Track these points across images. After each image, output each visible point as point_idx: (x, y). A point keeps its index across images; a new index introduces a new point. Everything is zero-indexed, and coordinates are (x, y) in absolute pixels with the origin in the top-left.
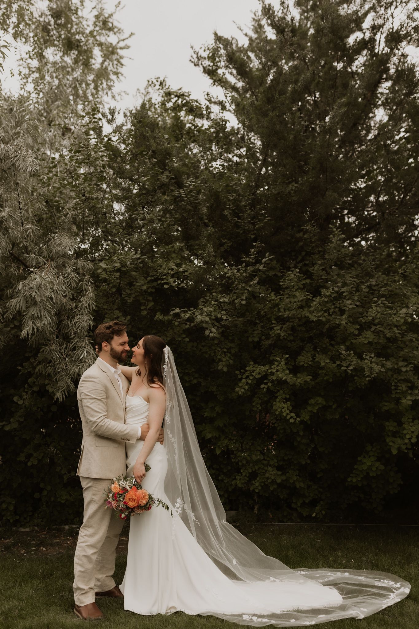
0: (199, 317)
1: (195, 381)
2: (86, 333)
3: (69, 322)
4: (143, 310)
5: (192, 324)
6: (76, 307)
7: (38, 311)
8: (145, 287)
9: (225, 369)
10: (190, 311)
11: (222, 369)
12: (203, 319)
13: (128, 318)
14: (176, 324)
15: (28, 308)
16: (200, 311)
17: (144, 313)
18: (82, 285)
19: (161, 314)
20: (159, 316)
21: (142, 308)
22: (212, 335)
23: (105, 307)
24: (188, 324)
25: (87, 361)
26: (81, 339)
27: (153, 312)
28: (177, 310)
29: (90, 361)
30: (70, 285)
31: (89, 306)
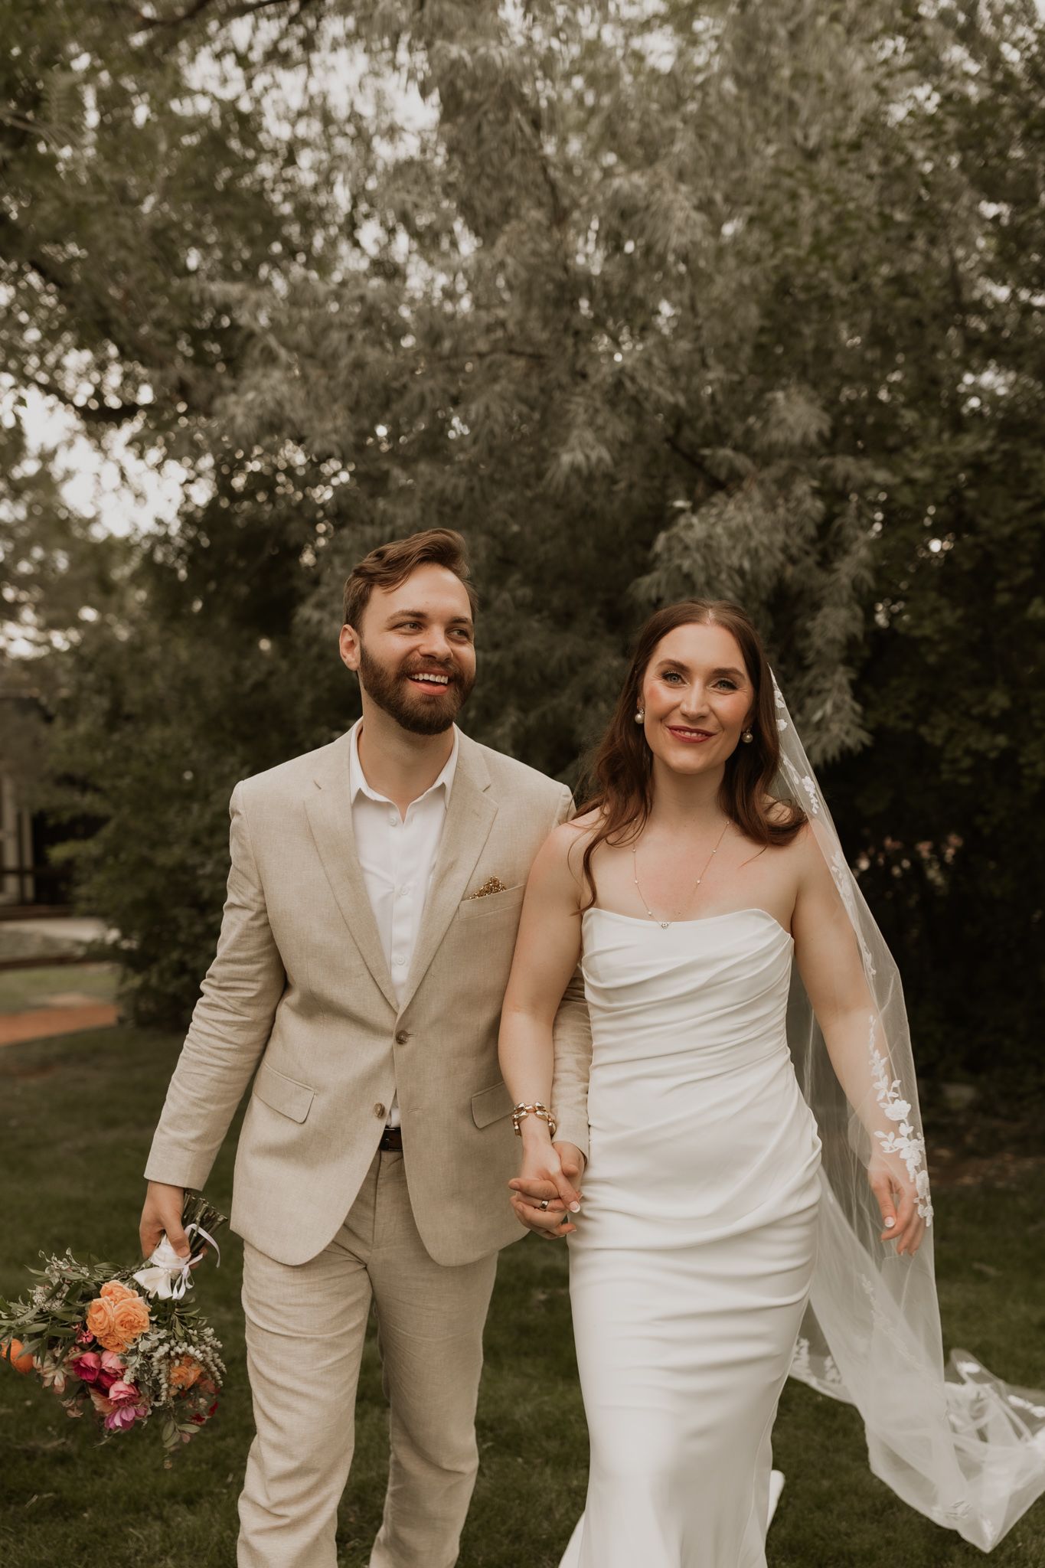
2: (839, 656)
4: (1002, 590)
13: (960, 612)
17: (1003, 599)
18: (840, 528)
21: (1001, 585)
26: (828, 667)
30: (801, 529)
31: (853, 582)
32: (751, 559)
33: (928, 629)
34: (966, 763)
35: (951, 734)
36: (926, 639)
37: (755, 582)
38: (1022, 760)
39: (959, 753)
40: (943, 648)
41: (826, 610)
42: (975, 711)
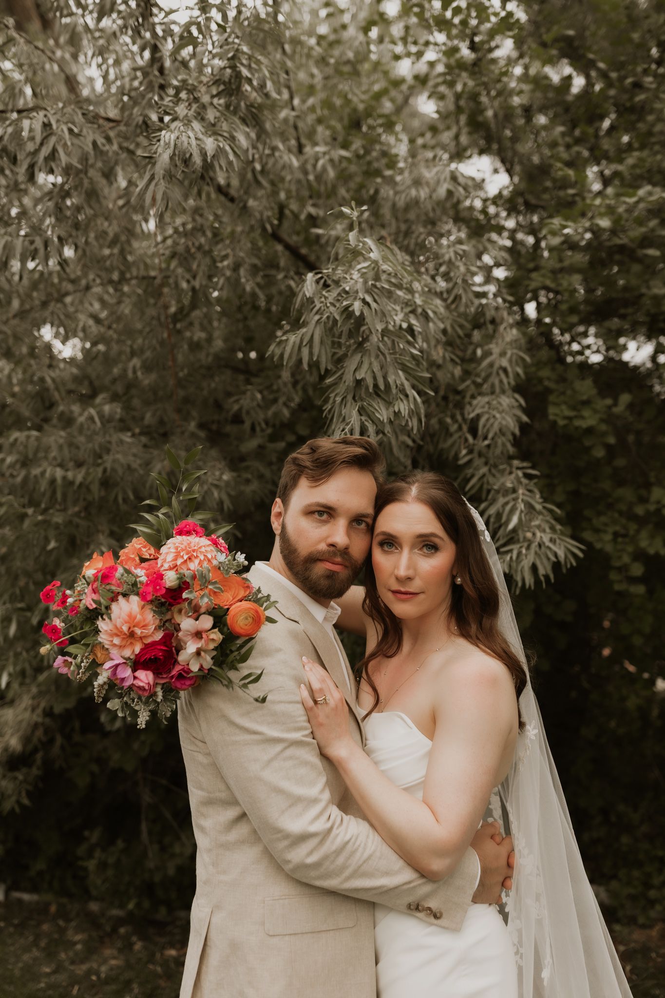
2: (511, 450)
3: (449, 420)
6: (466, 373)
7: (376, 368)
15: (339, 361)
25: (529, 535)
26: (495, 466)
29: (538, 534)
33: (589, 419)
42: (640, 510)
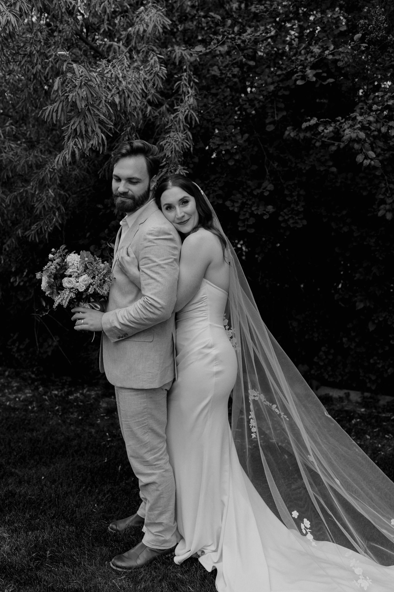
0: (347, 131)
1: (346, 229)
4: (270, 123)
5: (342, 145)
7: (82, 124)
8: (272, 88)
9: (389, 216)
10: (335, 121)
11: (384, 216)
12: (354, 136)
13: (246, 135)
14: (318, 144)
16: (350, 122)
17: (270, 128)
18: (179, 87)
19: (294, 130)
20: (290, 133)
21: (267, 121)
22: (367, 162)
23: (218, 120)
24: (336, 144)
27: (281, 126)
28: (314, 121)
30: (154, 85)
31: (186, 118)
32: (120, 97)
34: (252, 221)
35: (243, 204)
36: (227, 151)
37: (125, 113)
38: (280, 219)
39: (247, 215)
40: (237, 157)
41: (172, 134)
